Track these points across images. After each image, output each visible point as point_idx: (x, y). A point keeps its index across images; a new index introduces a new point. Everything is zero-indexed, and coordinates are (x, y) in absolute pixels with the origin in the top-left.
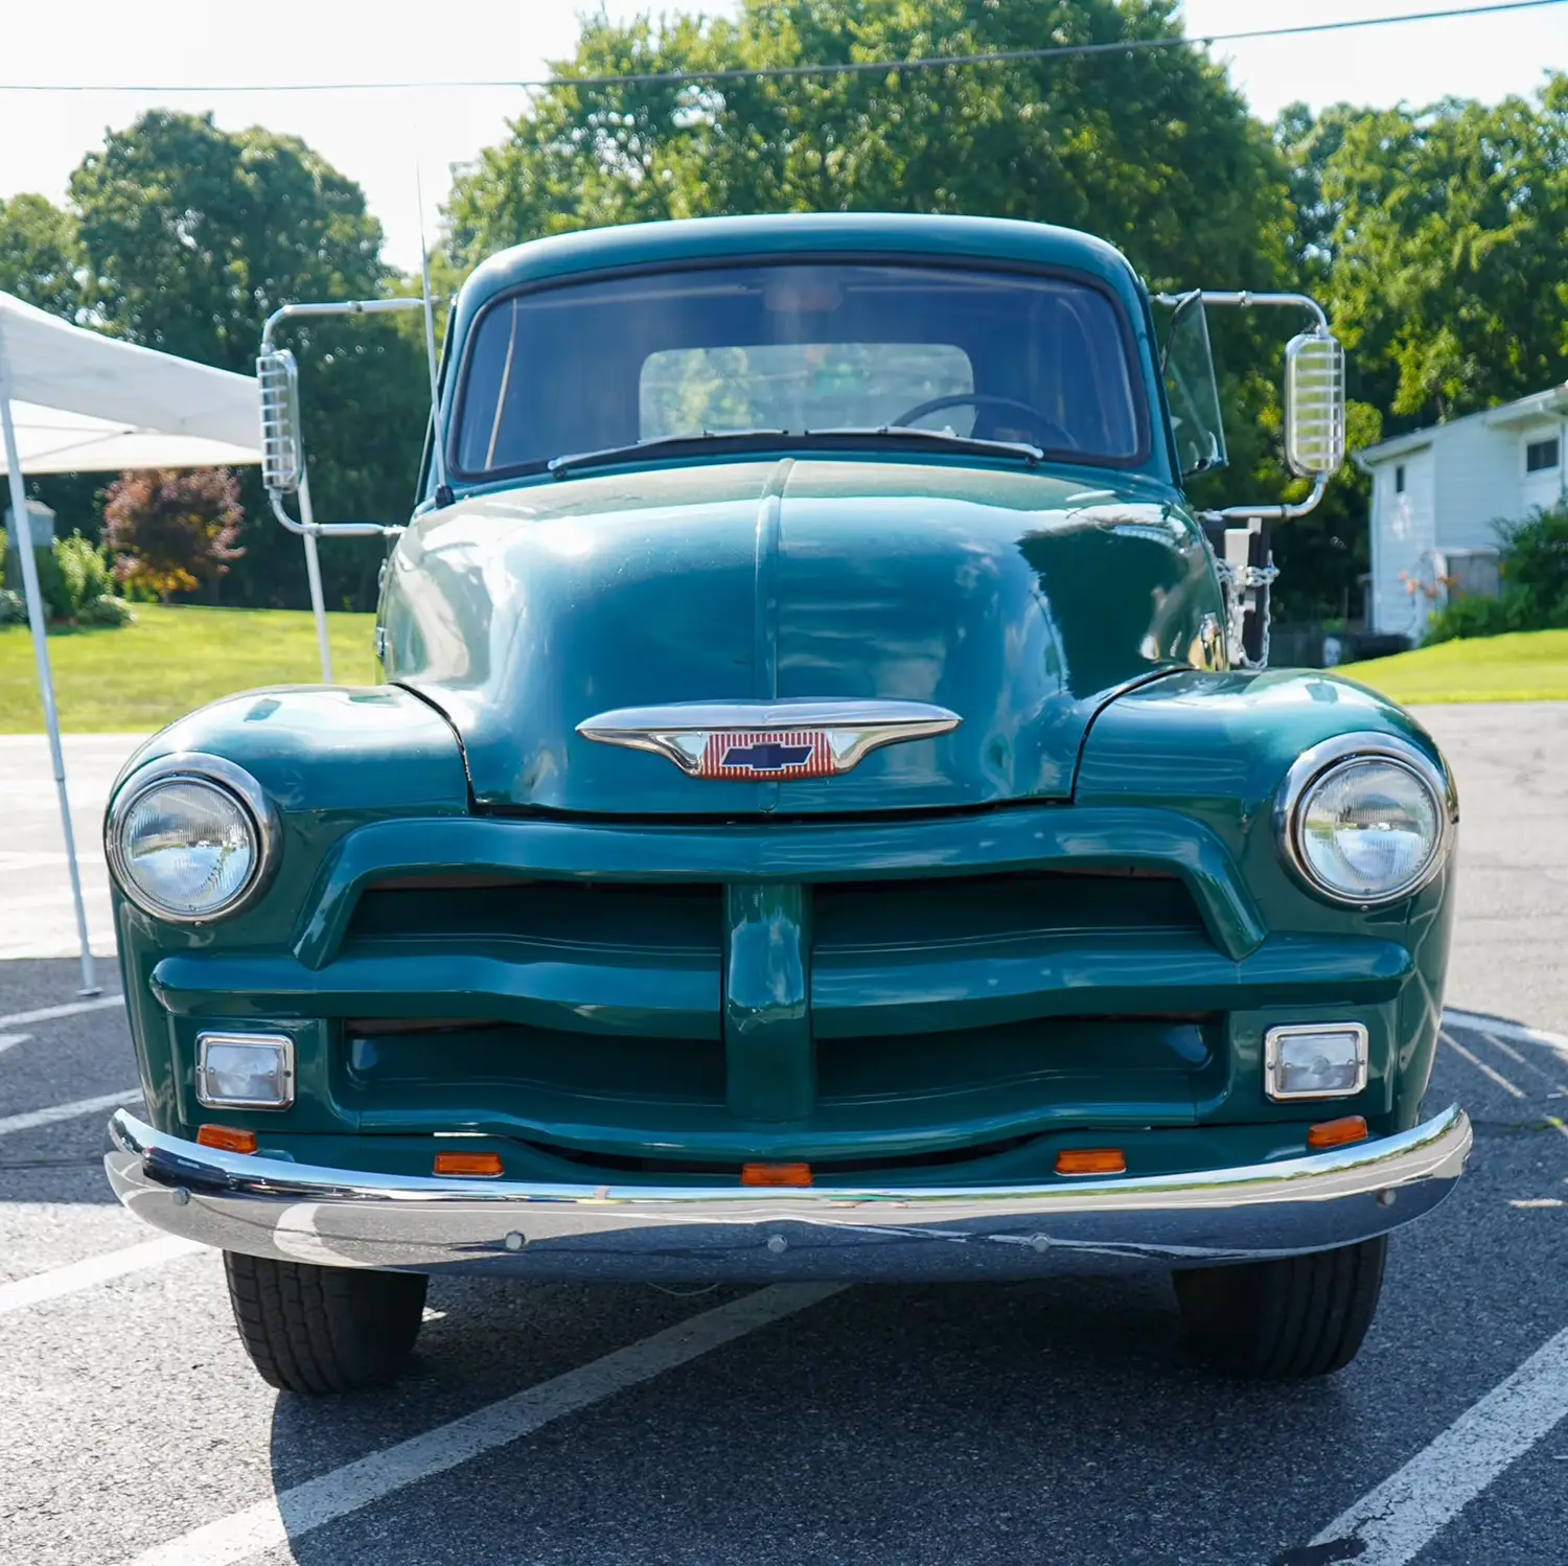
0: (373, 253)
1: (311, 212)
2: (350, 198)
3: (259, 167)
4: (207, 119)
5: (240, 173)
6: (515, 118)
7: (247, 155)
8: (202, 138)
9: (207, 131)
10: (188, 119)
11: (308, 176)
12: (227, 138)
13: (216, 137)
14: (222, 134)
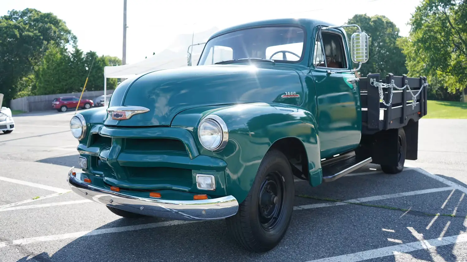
0: (397, 34)
1: (383, 28)
2: (391, 25)
3: (374, 21)
4: (365, 15)
5: (370, 23)
6: (417, 7)
7: (372, 20)
8: (365, 18)
9: (365, 16)
10: (362, 15)
11: (383, 22)
12: (369, 17)
13: (367, 17)
14: (368, 16)
